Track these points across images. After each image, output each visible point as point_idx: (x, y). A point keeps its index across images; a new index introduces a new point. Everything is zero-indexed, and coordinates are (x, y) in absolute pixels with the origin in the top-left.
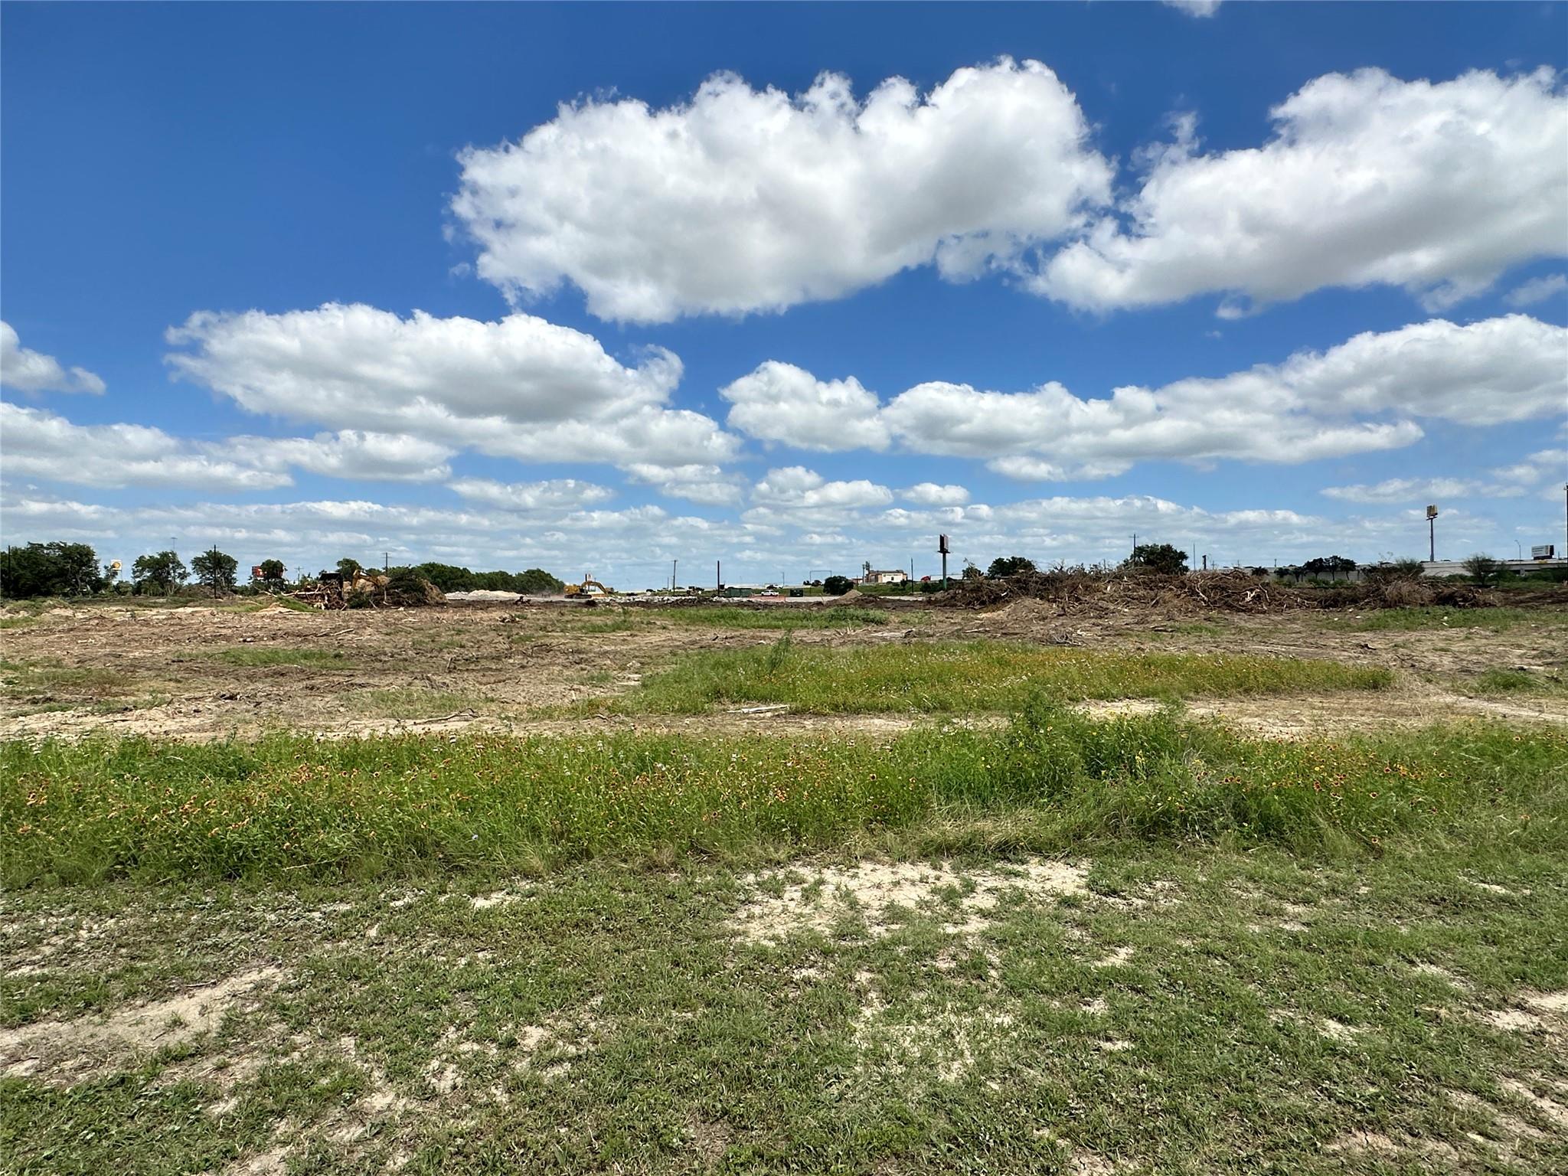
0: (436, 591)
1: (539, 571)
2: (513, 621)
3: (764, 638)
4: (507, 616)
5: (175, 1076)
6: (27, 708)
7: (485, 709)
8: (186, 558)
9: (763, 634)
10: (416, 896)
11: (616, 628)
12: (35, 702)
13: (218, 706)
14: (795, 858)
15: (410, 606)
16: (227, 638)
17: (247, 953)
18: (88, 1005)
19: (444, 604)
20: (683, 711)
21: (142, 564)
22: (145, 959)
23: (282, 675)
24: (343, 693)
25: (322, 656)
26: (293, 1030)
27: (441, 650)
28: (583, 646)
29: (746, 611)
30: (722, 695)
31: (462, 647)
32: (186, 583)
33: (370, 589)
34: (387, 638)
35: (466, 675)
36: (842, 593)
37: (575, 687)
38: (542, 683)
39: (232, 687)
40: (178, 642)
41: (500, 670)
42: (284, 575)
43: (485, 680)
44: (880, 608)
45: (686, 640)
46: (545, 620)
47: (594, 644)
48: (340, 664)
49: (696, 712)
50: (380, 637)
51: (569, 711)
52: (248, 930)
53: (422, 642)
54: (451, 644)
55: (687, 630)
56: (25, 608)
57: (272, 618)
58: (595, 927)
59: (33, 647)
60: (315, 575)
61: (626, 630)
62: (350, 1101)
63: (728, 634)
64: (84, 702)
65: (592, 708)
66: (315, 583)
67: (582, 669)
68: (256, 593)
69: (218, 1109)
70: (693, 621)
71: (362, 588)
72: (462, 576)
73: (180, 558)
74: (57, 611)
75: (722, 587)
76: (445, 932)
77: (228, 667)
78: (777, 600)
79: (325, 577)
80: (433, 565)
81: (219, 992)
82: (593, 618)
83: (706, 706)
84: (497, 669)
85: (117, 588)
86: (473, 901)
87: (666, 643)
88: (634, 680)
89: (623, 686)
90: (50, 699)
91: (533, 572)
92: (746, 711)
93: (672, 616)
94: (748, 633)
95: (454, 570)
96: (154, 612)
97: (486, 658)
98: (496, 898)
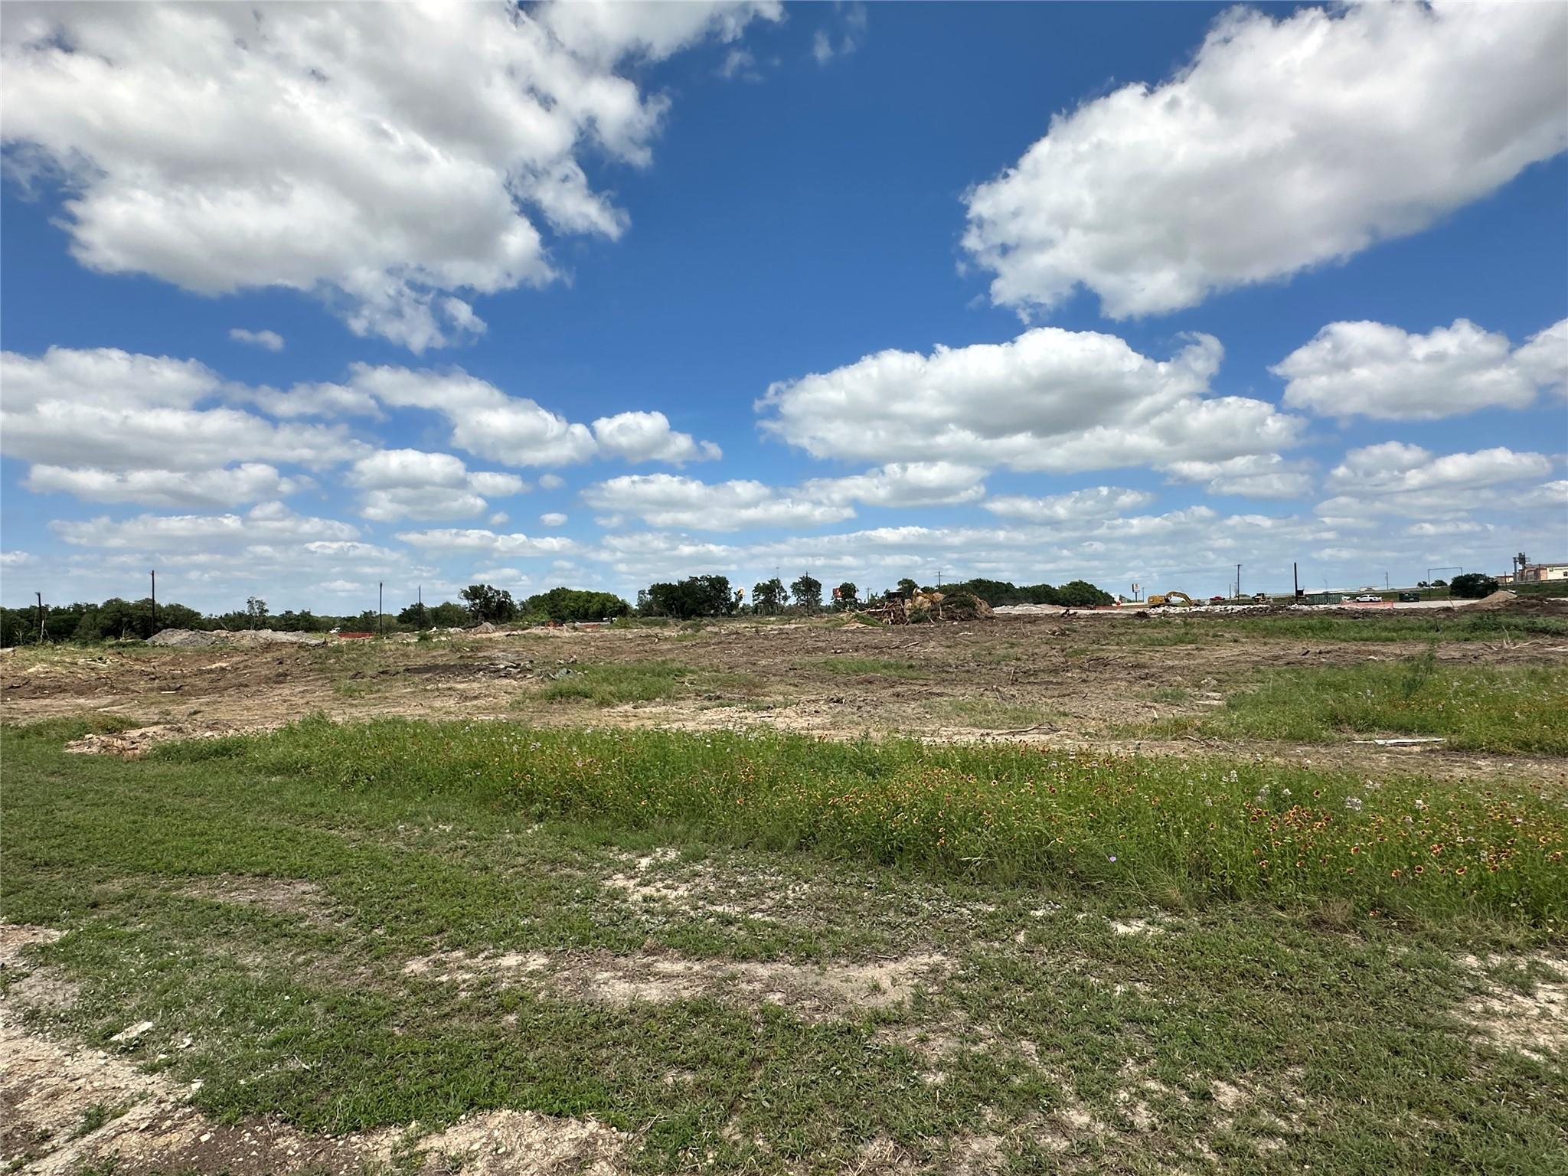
0: (985, 606)
1: (1081, 582)
2: (1063, 634)
3: (1374, 653)
4: (1055, 629)
5: (887, 1038)
6: (706, 703)
7: (1060, 723)
8: (787, 584)
9: (1371, 648)
10: (1052, 908)
11: (1180, 641)
12: (710, 699)
13: (830, 708)
14: (1539, 944)
15: (963, 620)
16: (823, 650)
17: (915, 936)
18: (809, 956)
19: (993, 618)
20: (1294, 738)
21: (759, 589)
22: (838, 924)
23: (870, 682)
24: (924, 701)
25: (898, 667)
26: (974, 1020)
27: (998, 663)
28: (1144, 659)
29: (1342, 621)
30: (1341, 722)
31: (1018, 659)
32: (787, 604)
33: (927, 605)
34: (948, 650)
35: (1029, 688)
36: (1482, 594)
37: (1149, 704)
38: (1110, 698)
39: (837, 693)
40: (790, 653)
41: (1061, 684)
42: (857, 595)
43: (1050, 693)
44: (1551, 613)
45: (1267, 655)
46: (1096, 632)
47: (1155, 658)
48: (914, 674)
49: (1313, 740)
50: (943, 650)
51: (1151, 731)
52: (911, 914)
53: (979, 655)
54: (1006, 657)
55: (1265, 644)
56: (691, 626)
57: (853, 632)
58: (1267, 982)
59: (700, 656)
60: (881, 594)
61: (1190, 643)
62: (1049, 1109)
63: (1322, 648)
64: (741, 700)
65: (1179, 729)
66: (880, 600)
67: (1149, 685)
68: (838, 611)
69: (930, 1079)
70: (1269, 632)
71: (921, 605)
72: (1007, 591)
73: (783, 584)
74: (709, 629)
75: (1301, 592)
76: (1093, 954)
77: (828, 674)
78: (1381, 607)
79: (890, 596)
80: (980, 582)
81: (902, 967)
82: (1150, 630)
83: (1324, 734)
84: (1058, 683)
85: (743, 609)
86: (1113, 924)
87: (1241, 658)
88: (1215, 700)
89: (1203, 705)
90: (719, 697)
91: (1076, 584)
92: (1381, 742)
93: (1244, 627)
94: (1352, 647)
95: (999, 585)
96: (769, 627)
97: (1043, 671)
98: (1136, 927)
